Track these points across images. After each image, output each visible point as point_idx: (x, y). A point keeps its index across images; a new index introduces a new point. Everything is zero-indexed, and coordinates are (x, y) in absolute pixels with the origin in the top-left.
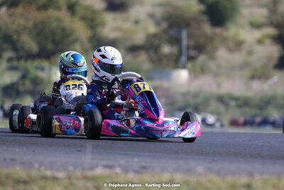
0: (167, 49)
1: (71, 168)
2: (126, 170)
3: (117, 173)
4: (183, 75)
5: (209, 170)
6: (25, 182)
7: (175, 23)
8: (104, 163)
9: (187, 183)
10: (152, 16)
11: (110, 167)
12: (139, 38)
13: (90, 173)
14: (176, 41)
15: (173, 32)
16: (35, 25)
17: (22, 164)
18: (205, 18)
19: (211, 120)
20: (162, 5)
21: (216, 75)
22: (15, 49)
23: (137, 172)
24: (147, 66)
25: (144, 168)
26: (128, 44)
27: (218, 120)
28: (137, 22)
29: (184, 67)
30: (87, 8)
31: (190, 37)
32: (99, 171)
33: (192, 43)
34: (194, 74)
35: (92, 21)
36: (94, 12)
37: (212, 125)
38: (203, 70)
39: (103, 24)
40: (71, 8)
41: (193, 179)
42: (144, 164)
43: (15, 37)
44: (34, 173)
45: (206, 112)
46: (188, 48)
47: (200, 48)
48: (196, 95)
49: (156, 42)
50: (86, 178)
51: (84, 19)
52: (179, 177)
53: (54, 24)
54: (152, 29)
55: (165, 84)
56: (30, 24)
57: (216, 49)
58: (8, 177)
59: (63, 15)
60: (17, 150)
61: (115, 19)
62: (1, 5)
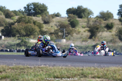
0: (60, 34)
1: (35, 65)
2: (50, 66)
3: (47, 66)
5: (72, 66)
6: (23, 69)
7: (62, 27)
8: (44, 64)
9: (66, 69)
10: (56, 25)
12: (53, 31)
14: (62, 32)
15: (61, 29)
16: (25, 27)
18: (70, 25)
20: (58, 22)
21: (73, 40)
22: (20, 34)
23: (52, 66)
24: (55, 38)
26: (50, 32)
28: (52, 27)
29: (65, 39)
31: (66, 30)
32: (42, 66)
33: (66, 32)
34: (67, 40)
35: (40, 26)
36: (40, 24)
38: (70, 39)
39: (43, 27)
40: (34, 23)
42: (54, 64)
43: (19, 31)
44: (25, 67)
47: (69, 33)
49: (57, 32)
51: (38, 26)
53: (30, 27)
54: (56, 28)
55: (59, 43)
57: (73, 34)
59: (32, 24)
61: (46, 26)
62: (16, 22)
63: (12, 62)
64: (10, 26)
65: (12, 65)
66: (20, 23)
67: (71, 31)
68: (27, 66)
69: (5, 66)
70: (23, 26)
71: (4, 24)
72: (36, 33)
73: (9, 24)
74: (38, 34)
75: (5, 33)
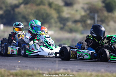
0: (89, 22)
1: (50, 70)
2: (72, 71)
3: (69, 72)
5: (106, 71)
6: (31, 75)
7: (92, 11)
8: (64, 67)
9: (97, 76)
10: (83, 8)
11: (66, 69)
12: (78, 17)
13: (58, 72)
14: (93, 18)
15: (92, 15)
16: (35, 12)
17: (30, 68)
18: (104, 9)
20: (87, 4)
21: (109, 32)
22: (27, 22)
23: (77, 71)
24: (81, 28)
25: (80, 70)
26: (73, 19)
28: (77, 11)
30: (57, 5)
31: (98, 17)
32: (61, 71)
33: (99, 19)
35: (58, 10)
36: (59, 6)
39: (63, 12)
40: (50, 5)
41: (100, 74)
42: (80, 68)
43: (27, 17)
44: (35, 72)
46: (98, 21)
47: (102, 21)
49: (85, 19)
51: (55, 9)
52: (94, 73)
53: (43, 11)
54: (83, 13)
56: (33, 11)
57: (109, 21)
58: (24, 73)
59: (46, 7)
60: (28, 62)
62: (21, 4)
63: (14, 64)
65: (14, 69)
66: (28, 6)
68: (37, 70)
69: (4, 71)
71: (3, 6)
72: (53, 21)
73: (11, 6)
74: (56, 22)
75: (4, 20)
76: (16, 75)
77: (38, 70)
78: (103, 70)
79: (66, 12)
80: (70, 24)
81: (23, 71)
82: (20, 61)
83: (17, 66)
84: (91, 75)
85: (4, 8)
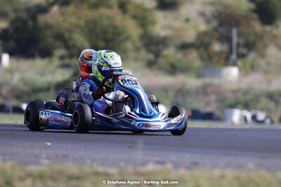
0: (217, 47)
1: (122, 164)
2: (177, 166)
3: (168, 169)
4: (233, 72)
5: (259, 166)
6: (78, 178)
7: (225, 21)
8: (155, 159)
9: (237, 179)
10: (202, 14)
11: (162, 163)
12: (190, 36)
13: (142, 169)
14: (226, 39)
15: (222, 30)
16: (87, 23)
17: (75, 160)
18: (255, 16)
19: (261, 116)
20: (212, 4)
21: (266, 72)
22: (67, 47)
23: (188, 168)
24: (197, 63)
25: (196, 164)
26: (179, 42)
27: (267, 117)
28: (187, 20)
29: (235, 65)
30: (138, 6)
31: (240, 35)
32: (151, 167)
33: (242, 41)
34: (244, 72)
35: (143, 20)
36: (145, 10)
37: (262, 122)
38: (253, 68)
39: (154, 23)
40: (123, 7)
41: (244, 175)
42: (195, 160)
43: (67, 35)
44: (87, 169)
45: (256, 109)
46: (238, 45)
47: (250, 46)
48: (246, 93)
49: (207, 40)
50: (137, 174)
51: (135, 17)
52: (230, 173)
53: (106, 22)
54: (203, 27)
55: (215, 81)
56: (82, 22)
57: (265, 46)
58: (61, 173)
60: (70, 146)
61: (165, 17)
62: (52, 5)
63: (37, 151)
64: (34, 18)
65: (36, 163)
66: (71, 8)
67: (260, 37)
68: (91, 165)
69: (12, 167)
70: (79, 18)
71: (8, 9)
72: (129, 45)
73: (28, 10)
74: (137, 49)
75: (12, 44)
76: (41, 177)
77: (95, 165)
78: (251, 165)
79: (163, 24)
80: (170, 52)
81: (57, 167)
82: (49, 144)
83: (44, 156)
84: (223, 177)
85: (12, 15)
